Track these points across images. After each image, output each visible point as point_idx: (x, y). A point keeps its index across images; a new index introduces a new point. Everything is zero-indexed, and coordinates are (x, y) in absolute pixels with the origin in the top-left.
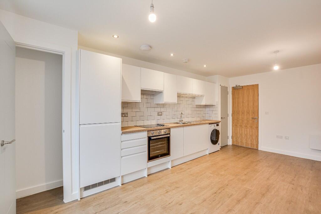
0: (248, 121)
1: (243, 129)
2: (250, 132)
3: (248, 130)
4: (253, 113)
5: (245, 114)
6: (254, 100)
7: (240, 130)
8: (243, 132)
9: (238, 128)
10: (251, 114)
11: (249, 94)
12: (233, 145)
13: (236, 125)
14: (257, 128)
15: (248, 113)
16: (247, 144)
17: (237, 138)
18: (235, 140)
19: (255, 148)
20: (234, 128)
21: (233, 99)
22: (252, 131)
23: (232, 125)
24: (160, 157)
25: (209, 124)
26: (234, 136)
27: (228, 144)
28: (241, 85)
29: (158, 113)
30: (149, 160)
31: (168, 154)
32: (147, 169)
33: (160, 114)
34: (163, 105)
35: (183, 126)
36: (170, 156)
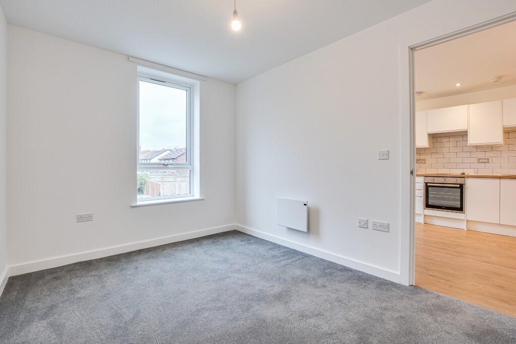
24: (444, 209)
29: (479, 160)
30: (426, 207)
31: (460, 209)
32: (423, 215)
33: (484, 160)
34: (492, 148)
35: (500, 178)
36: (464, 213)
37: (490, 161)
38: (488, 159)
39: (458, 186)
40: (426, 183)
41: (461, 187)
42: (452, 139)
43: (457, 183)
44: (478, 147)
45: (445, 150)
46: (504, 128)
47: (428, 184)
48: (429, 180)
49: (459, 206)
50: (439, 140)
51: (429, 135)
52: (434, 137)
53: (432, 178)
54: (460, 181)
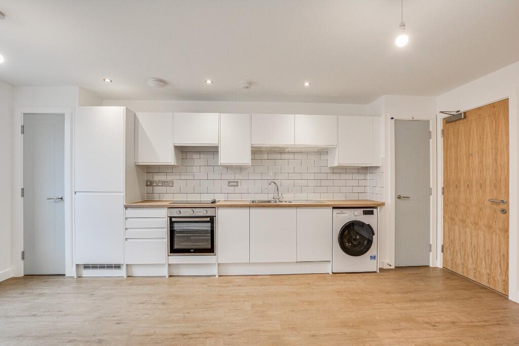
0: (481, 209)
1: (468, 230)
2: (485, 242)
3: (481, 234)
4: (495, 187)
5: (475, 189)
6: (496, 149)
7: (460, 232)
8: (469, 239)
9: (457, 227)
10: (488, 190)
11: (484, 131)
12: (445, 270)
13: (452, 219)
14: (506, 231)
15: (481, 186)
16: (478, 273)
17: (455, 254)
18: (449, 258)
19: (500, 289)
20: (446, 225)
21: (446, 149)
22: (492, 239)
23: (444, 217)
24: (192, 252)
25: (334, 208)
26: (447, 245)
27: (431, 265)
28: (462, 110)
29: (229, 183)
30: (171, 253)
31: (211, 250)
32: (167, 265)
33: (234, 184)
34: (240, 168)
35: (249, 206)
36: (215, 255)
37: (239, 184)
38: (237, 182)
39: (208, 219)
40: (171, 218)
41: (212, 220)
42: (202, 156)
43: (207, 215)
44: (228, 167)
45: (195, 169)
46: (252, 147)
47: (173, 220)
48: (175, 213)
49: (209, 247)
50: (189, 156)
51: (176, 147)
52: (183, 151)
53: (177, 209)
54: (210, 213)
